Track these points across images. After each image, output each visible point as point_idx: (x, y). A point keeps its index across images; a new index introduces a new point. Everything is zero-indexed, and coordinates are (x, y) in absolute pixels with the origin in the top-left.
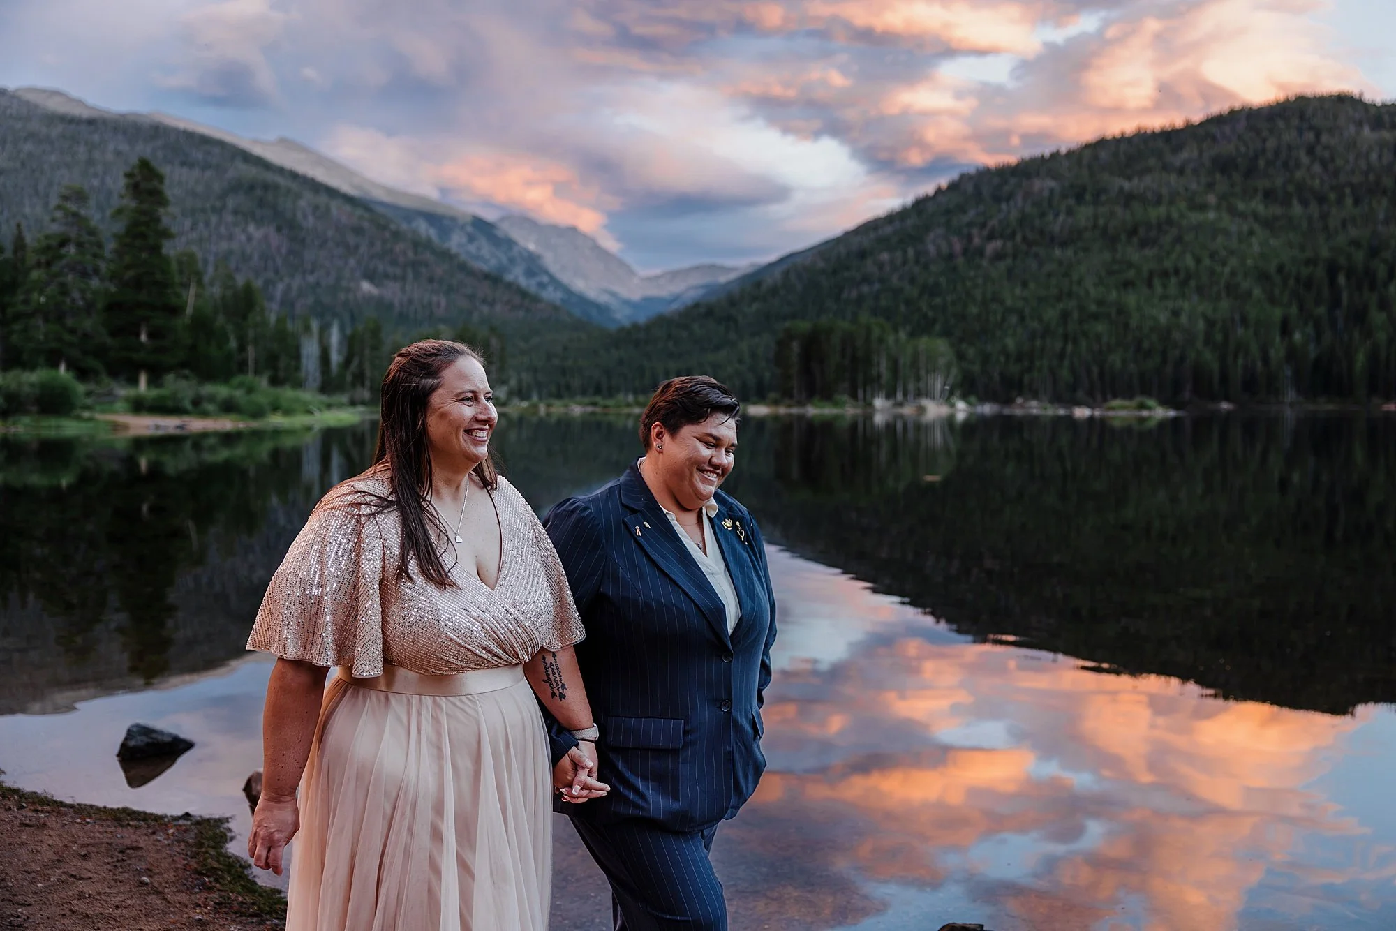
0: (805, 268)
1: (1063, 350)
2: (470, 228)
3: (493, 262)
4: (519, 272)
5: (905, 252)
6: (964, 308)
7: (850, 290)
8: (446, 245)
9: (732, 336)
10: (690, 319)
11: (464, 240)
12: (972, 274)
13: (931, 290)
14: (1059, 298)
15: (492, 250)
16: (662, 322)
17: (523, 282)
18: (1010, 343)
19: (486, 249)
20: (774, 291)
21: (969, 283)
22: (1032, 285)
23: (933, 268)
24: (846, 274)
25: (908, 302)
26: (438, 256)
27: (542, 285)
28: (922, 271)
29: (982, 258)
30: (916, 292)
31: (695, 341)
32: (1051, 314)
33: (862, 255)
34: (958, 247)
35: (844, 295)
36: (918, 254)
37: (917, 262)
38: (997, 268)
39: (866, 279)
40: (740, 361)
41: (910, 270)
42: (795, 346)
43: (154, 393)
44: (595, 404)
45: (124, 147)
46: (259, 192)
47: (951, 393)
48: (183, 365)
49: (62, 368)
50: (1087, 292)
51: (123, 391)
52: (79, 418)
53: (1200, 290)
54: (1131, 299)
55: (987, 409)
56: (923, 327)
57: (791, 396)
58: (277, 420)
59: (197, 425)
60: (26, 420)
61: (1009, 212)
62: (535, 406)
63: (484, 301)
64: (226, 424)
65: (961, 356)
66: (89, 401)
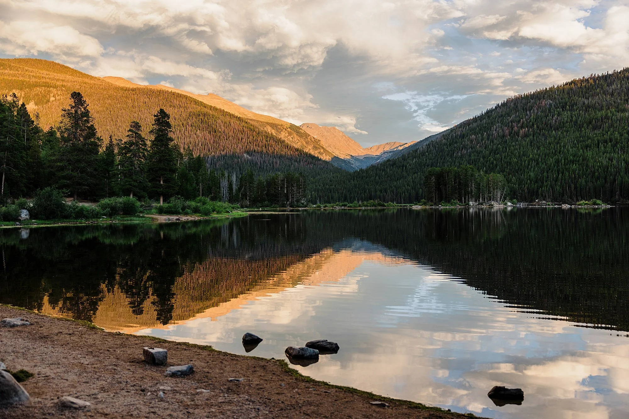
0: (437, 142)
1: (557, 177)
2: (289, 129)
3: (299, 144)
4: (310, 147)
5: (482, 135)
6: (510, 159)
7: (458, 153)
8: (279, 137)
9: (405, 174)
10: (385, 167)
11: (287, 134)
12: (513, 144)
13: (495, 152)
14: (555, 154)
15: (299, 138)
16: (373, 168)
17: (312, 152)
18: (532, 174)
19: (296, 137)
20: (423, 154)
21: (512, 148)
22: (542, 148)
23: (495, 141)
24: (456, 145)
25: (484, 158)
26: (276, 142)
27: (320, 153)
28: (490, 143)
29: (518, 136)
30: (488, 152)
31: (388, 177)
32: (551, 161)
33: (463, 136)
34: (507, 132)
35: (455, 154)
36: (488, 135)
37: (488, 139)
38: (525, 141)
39: (465, 147)
40: (408, 185)
41: (485, 143)
42: (433, 178)
43: (166, 205)
44: (345, 206)
45: (147, 100)
46: (201, 117)
47: (505, 199)
48: (178, 194)
49: (131, 196)
50: (568, 150)
51: (154, 204)
52: (139, 216)
53: (622, 148)
54: (589, 154)
55: (522, 205)
56: (491, 169)
57: (432, 201)
58: (215, 215)
59: (184, 218)
60: (118, 217)
61: (531, 116)
62: (319, 207)
63: (296, 161)
64: (196, 218)
65: (509, 181)
66: (141, 209)
